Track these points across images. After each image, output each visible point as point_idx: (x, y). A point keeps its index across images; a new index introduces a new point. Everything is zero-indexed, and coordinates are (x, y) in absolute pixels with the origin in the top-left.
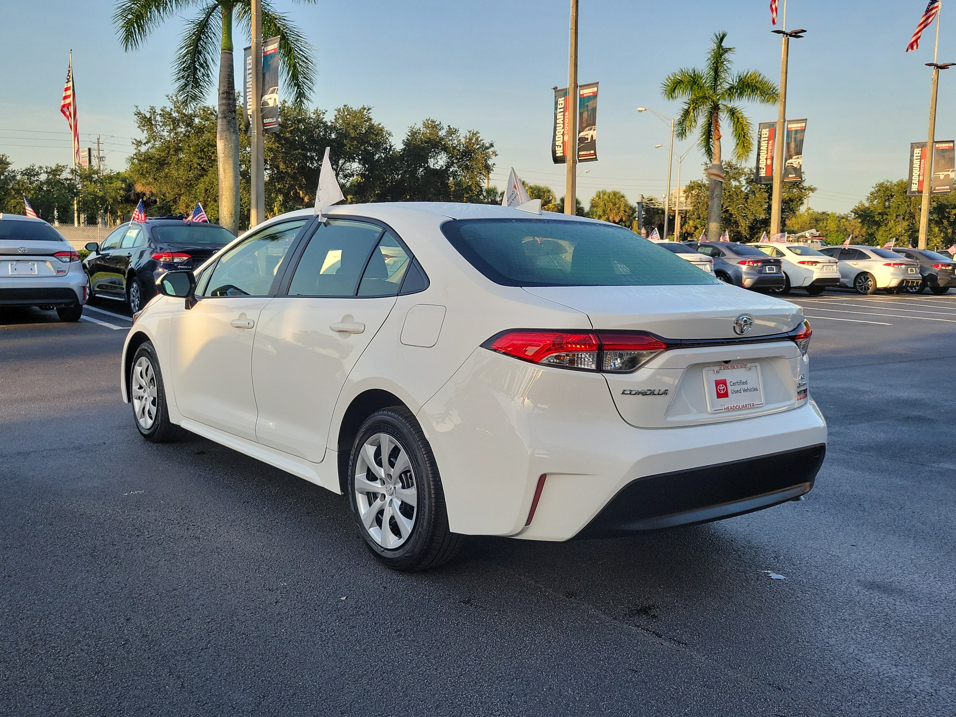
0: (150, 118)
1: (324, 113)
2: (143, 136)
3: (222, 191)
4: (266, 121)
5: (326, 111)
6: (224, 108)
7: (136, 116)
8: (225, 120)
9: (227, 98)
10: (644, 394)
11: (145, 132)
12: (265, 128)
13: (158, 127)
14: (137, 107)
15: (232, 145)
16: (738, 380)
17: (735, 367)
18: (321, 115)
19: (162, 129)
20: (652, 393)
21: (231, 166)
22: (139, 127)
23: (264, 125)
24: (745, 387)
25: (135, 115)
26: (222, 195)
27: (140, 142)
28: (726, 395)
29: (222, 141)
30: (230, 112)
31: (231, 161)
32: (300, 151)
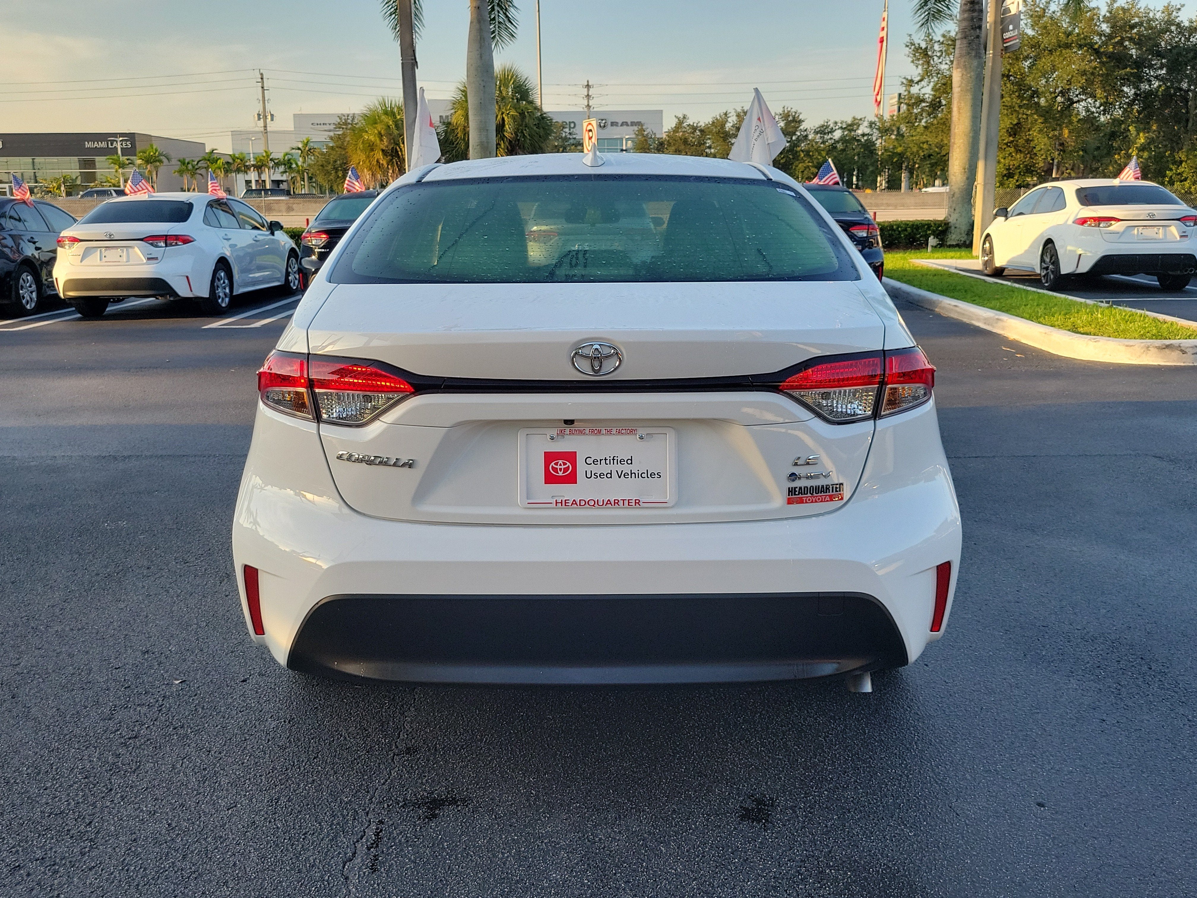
0: (926, 48)
1: (1179, 9)
2: (915, 72)
3: (955, 139)
4: (1007, 35)
5: (1183, 6)
6: (965, 24)
7: (908, 49)
8: (965, 41)
9: (969, 10)
10: (370, 463)
11: (920, 67)
12: (1005, 45)
13: (936, 58)
14: (910, 35)
15: (972, 74)
16: (609, 455)
17: (604, 432)
18: (1174, 13)
19: (940, 61)
20: (384, 463)
21: (969, 103)
22: (913, 62)
23: (1004, 41)
24: (626, 468)
25: (907, 46)
26: (954, 143)
27: (911, 81)
28: (571, 479)
29: (959, 70)
30: (973, 29)
31: (969, 97)
32: (1128, 69)
